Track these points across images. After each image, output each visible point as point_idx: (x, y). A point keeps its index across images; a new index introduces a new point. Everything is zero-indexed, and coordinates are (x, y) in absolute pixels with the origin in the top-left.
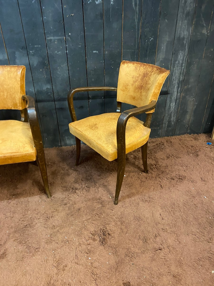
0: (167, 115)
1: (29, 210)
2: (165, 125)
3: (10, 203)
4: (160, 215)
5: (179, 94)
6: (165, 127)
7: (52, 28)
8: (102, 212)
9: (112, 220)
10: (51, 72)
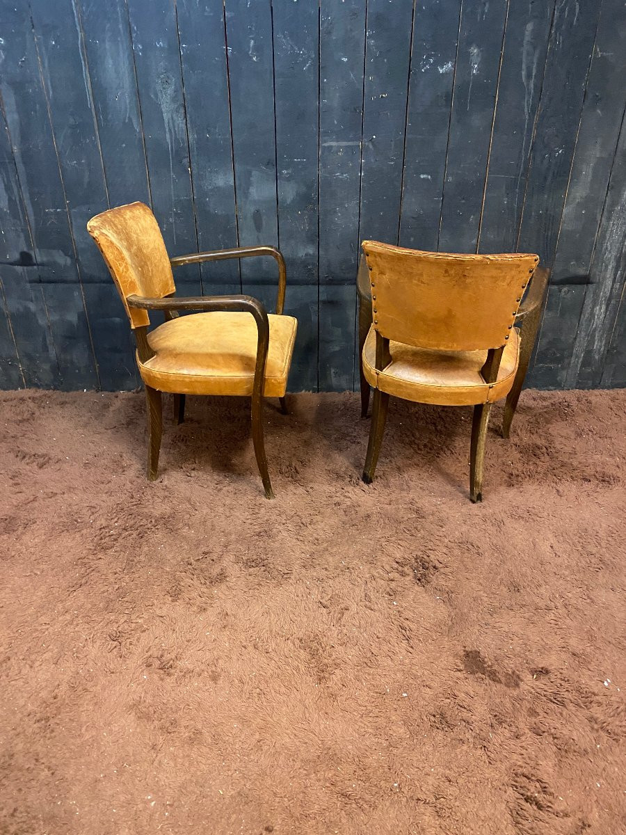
0: (583, 334)
1: (262, 505)
2: (576, 361)
3: (221, 489)
5: (617, 285)
6: (577, 366)
7: (336, 122)
8: (419, 527)
9: (440, 544)
10: (321, 217)
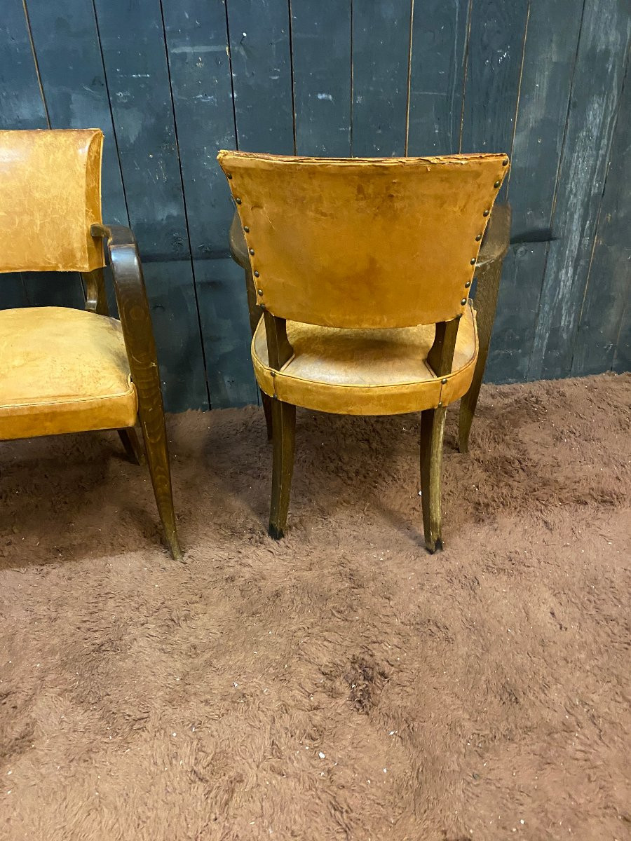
0: (547, 308)
1: (110, 595)
2: (540, 343)
3: (47, 573)
4: (553, 614)
5: (586, 241)
6: (542, 350)
7: (187, 16)
8: (355, 603)
9: (389, 630)
10: (182, 161)
